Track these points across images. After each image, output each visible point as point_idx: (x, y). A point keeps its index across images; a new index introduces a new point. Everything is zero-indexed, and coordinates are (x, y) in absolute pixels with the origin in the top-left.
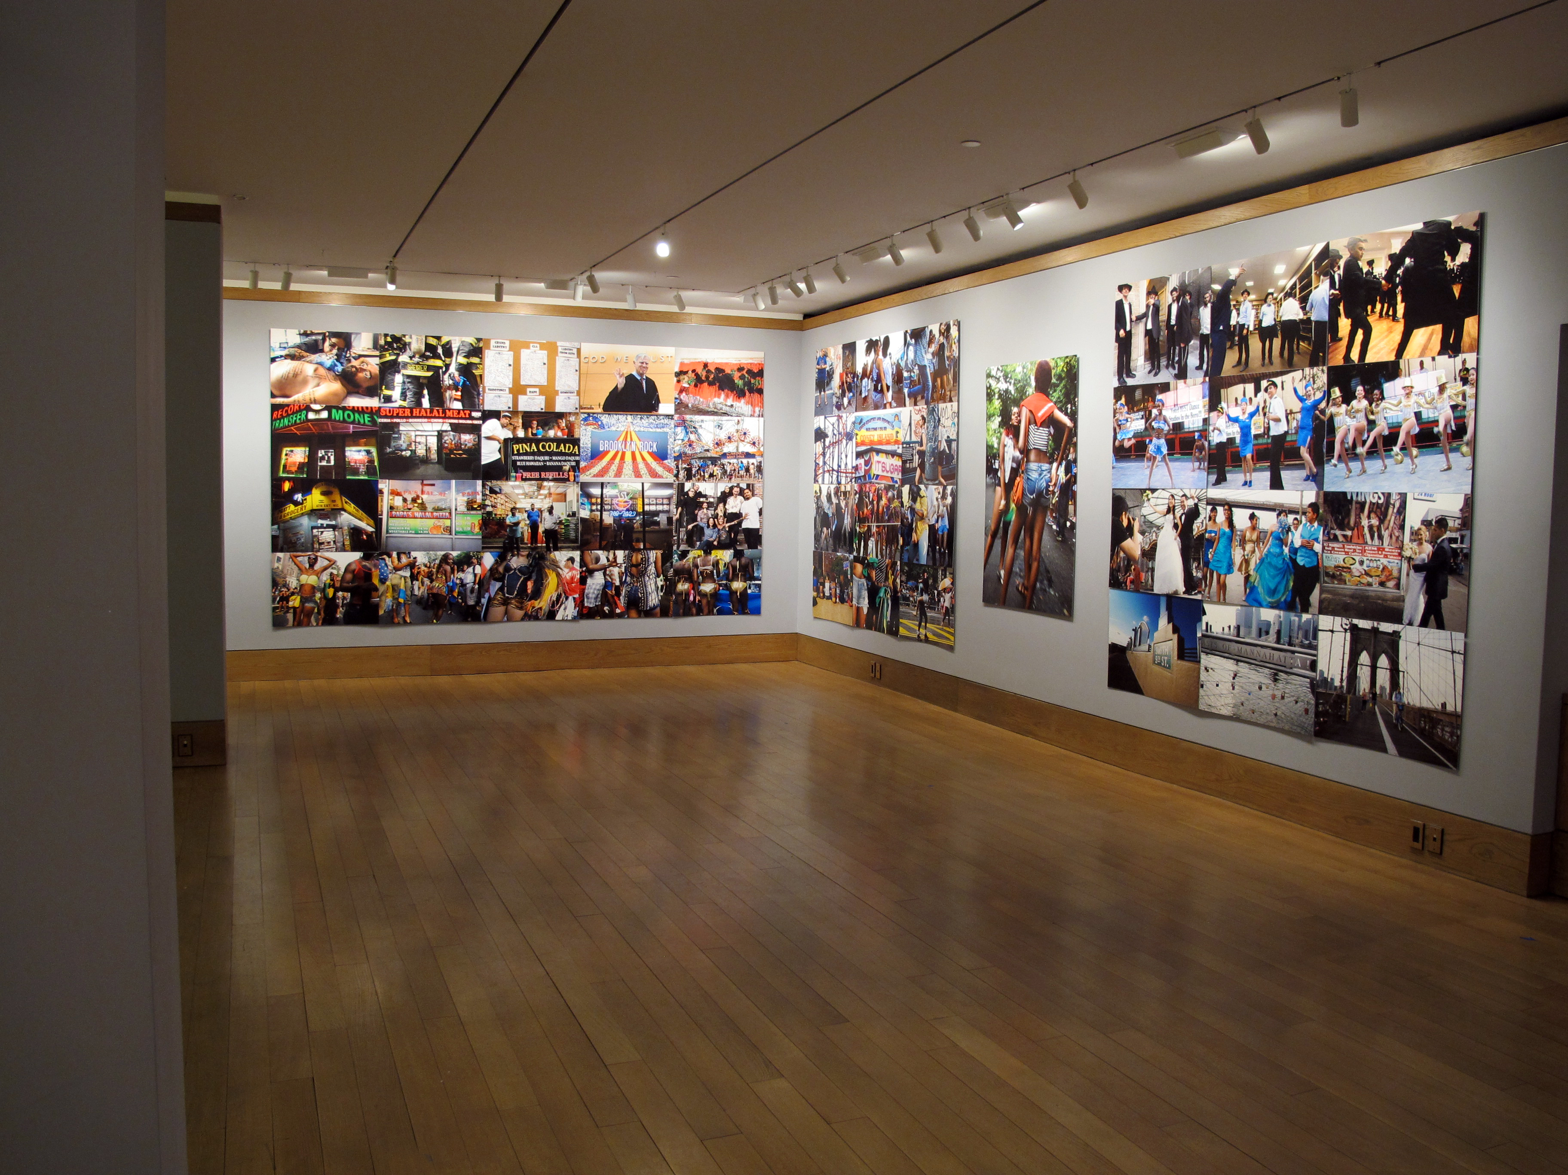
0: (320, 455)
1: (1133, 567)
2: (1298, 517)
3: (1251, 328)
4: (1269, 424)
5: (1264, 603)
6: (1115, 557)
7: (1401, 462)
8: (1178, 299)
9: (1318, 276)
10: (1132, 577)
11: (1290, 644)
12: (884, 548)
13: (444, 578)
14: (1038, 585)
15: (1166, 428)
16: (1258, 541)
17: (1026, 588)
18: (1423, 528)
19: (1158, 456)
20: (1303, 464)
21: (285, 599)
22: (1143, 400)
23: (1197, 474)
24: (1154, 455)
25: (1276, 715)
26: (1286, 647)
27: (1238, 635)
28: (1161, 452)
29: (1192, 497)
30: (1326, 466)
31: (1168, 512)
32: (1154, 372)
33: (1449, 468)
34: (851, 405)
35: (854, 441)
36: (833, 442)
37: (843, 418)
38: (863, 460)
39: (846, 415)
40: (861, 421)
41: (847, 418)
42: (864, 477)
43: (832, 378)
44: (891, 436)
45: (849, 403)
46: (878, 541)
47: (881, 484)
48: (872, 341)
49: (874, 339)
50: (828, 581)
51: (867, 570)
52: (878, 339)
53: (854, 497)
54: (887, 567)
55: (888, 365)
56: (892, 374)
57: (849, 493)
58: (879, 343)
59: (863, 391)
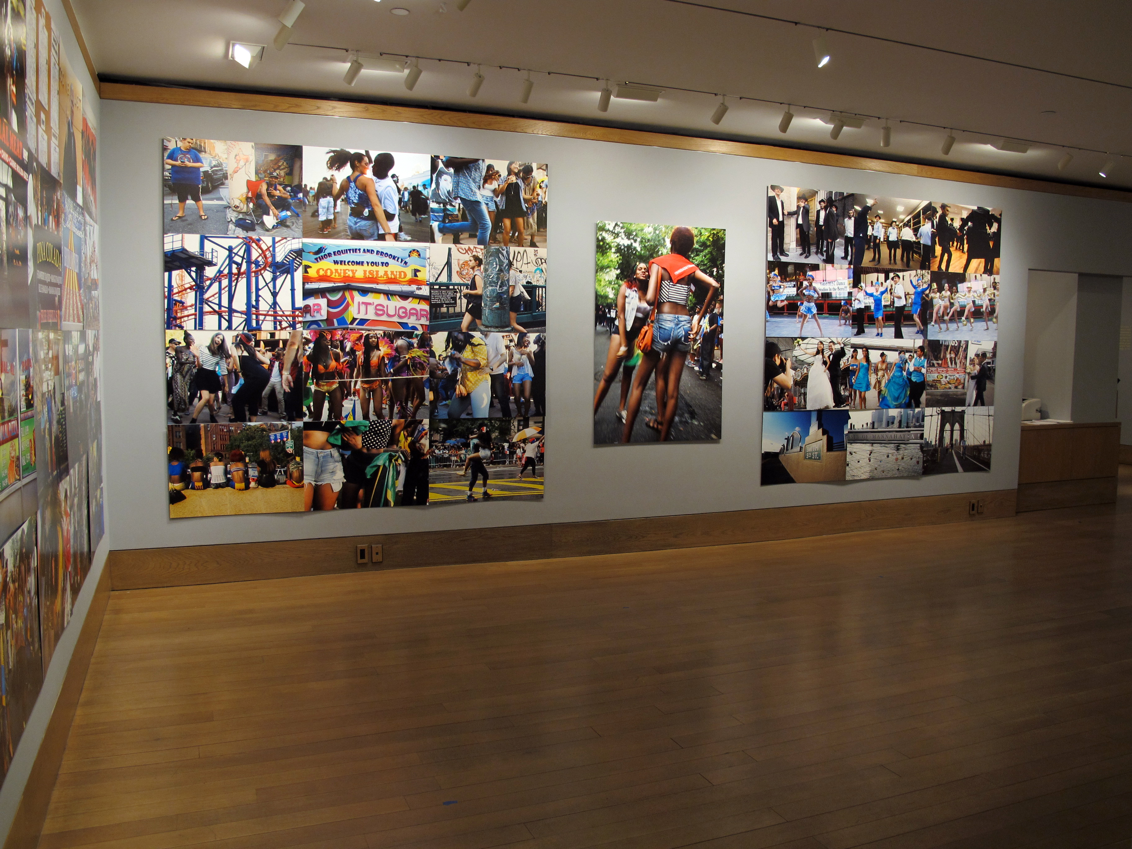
1: (787, 394)
2: (912, 354)
3: (882, 240)
4: (894, 299)
5: (892, 406)
6: (769, 388)
7: (966, 325)
8: (825, 208)
9: (925, 219)
10: (785, 401)
11: (907, 427)
12: (386, 406)
13: (22, 599)
14: (677, 419)
15: (816, 295)
16: (887, 369)
17: (659, 423)
18: (976, 358)
19: (808, 314)
20: (915, 324)
22: (795, 274)
23: (843, 328)
24: (805, 313)
25: (898, 469)
26: (905, 429)
27: (873, 428)
28: (812, 312)
29: (839, 343)
30: (928, 325)
31: (818, 353)
32: (805, 255)
33: (988, 329)
34: (287, 227)
35: (299, 275)
36: (230, 272)
37: (261, 242)
38: (325, 300)
39: (274, 239)
40: (320, 250)
41: (274, 242)
42: (329, 321)
43: (223, 184)
44: (402, 274)
45: (282, 223)
46: (369, 399)
47: (374, 330)
48: (349, 153)
49: (352, 151)
50: (221, 463)
51: (339, 437)
52: (364, 153)
53: (301, 347)
54: (394, 428)
55: (389, 188)
56: (400, 201)
57: (285, 342)
58: (366, 159)
59: (320, 213)
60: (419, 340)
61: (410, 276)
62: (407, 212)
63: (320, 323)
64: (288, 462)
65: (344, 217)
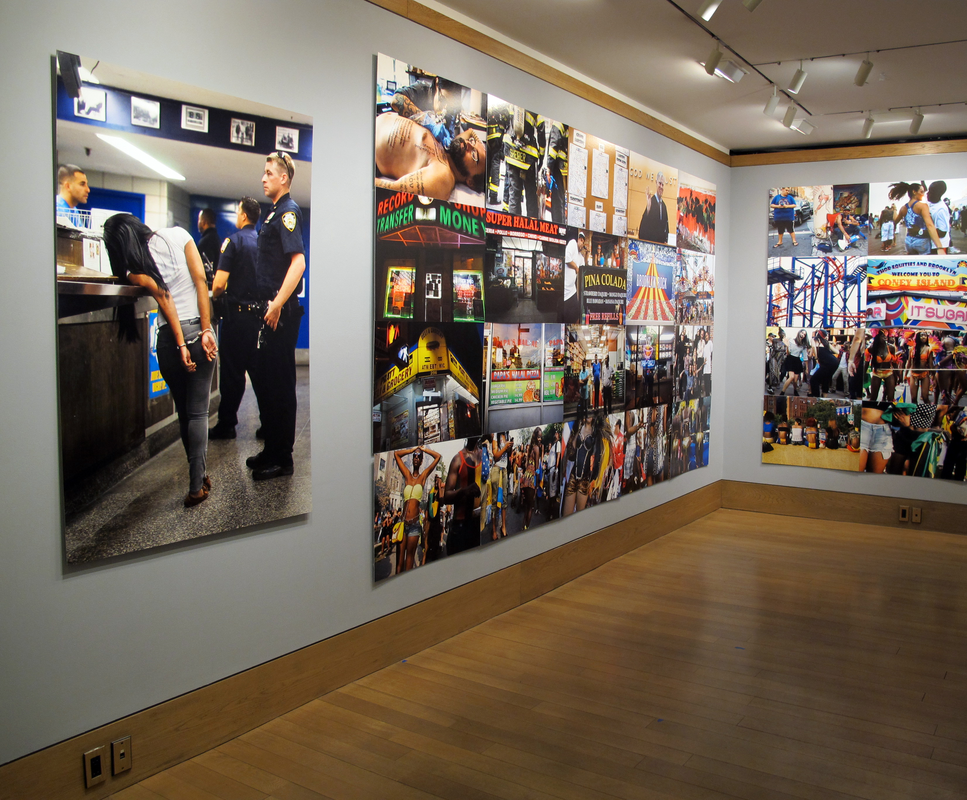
0: (427, 282)
12: (932, 393)
13: (533, 463)
21: (388, 531)
34: (856, 247)
35: (864, 285)
36: (813, 284)
37: (836, 261)
38: (884, 305)
39: (846, 258)
40: (881, 265)
41: (846, 260)
42: (887, 321)
43: (809, 218)
44: (951, 282)
45: (852, 245)
46: (918, 386)
47: (925, 329)
48: (907, 184)
49: (910, 183)
50: (800, 426)
51: (891, 415)
52: (920, 183)
53: (864, 341)
54: (938, 412)
55: (942, 210)
56: (951, 220)
57: (851, 337)
58: (922, 188)
59: (882, 235)
60: (964, 339)
61: (958, 283)
62: (957, 229)
63: (880, 323)
64: (849, 431)
65: (902, 237)
